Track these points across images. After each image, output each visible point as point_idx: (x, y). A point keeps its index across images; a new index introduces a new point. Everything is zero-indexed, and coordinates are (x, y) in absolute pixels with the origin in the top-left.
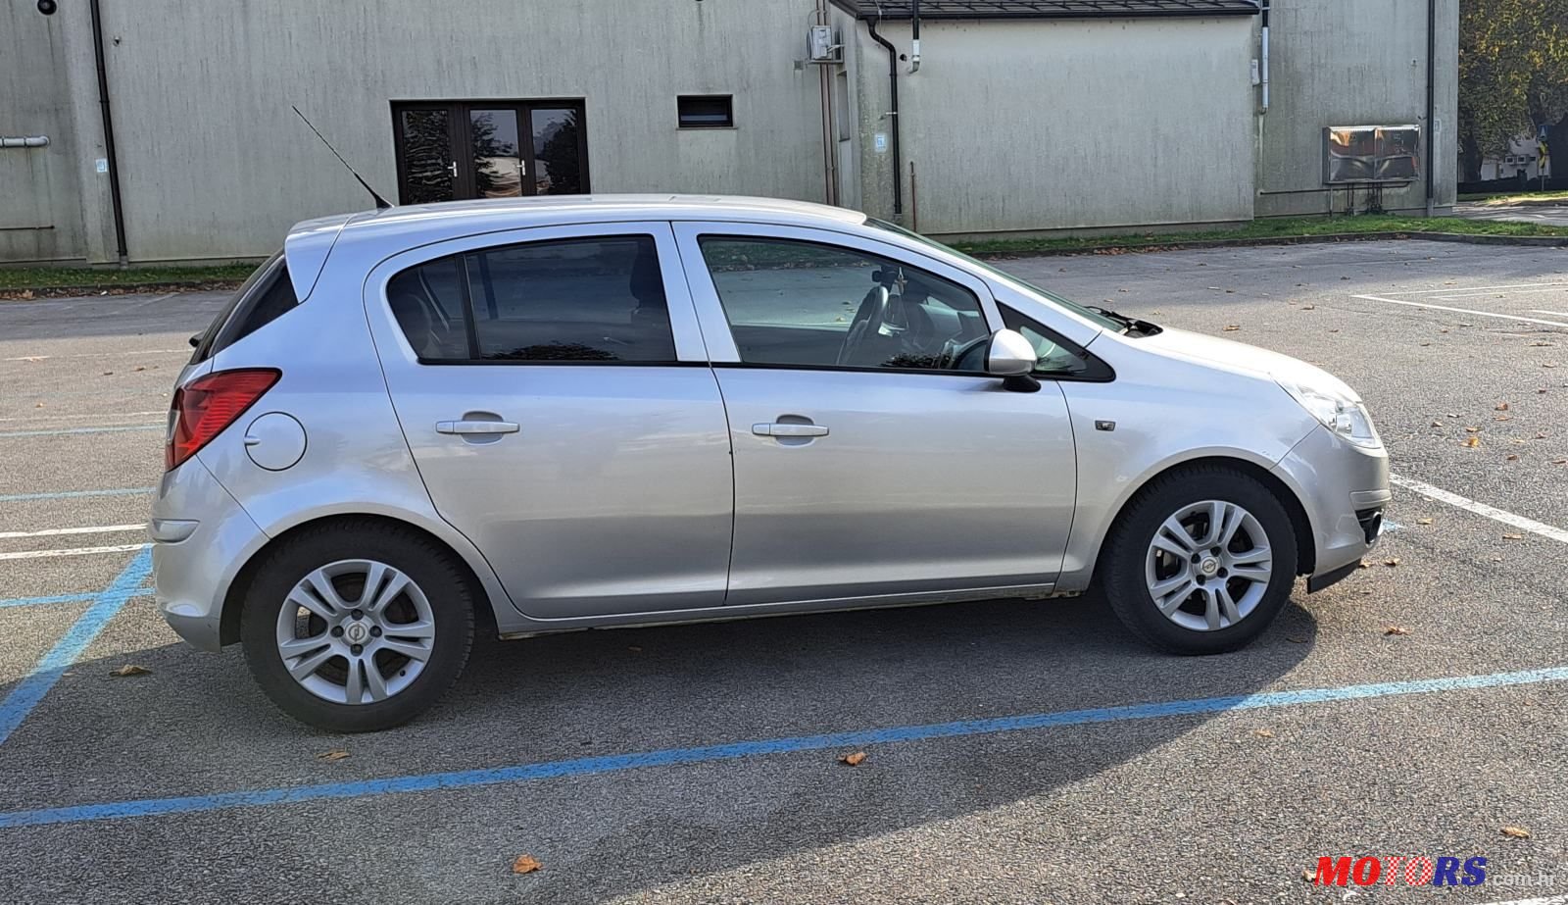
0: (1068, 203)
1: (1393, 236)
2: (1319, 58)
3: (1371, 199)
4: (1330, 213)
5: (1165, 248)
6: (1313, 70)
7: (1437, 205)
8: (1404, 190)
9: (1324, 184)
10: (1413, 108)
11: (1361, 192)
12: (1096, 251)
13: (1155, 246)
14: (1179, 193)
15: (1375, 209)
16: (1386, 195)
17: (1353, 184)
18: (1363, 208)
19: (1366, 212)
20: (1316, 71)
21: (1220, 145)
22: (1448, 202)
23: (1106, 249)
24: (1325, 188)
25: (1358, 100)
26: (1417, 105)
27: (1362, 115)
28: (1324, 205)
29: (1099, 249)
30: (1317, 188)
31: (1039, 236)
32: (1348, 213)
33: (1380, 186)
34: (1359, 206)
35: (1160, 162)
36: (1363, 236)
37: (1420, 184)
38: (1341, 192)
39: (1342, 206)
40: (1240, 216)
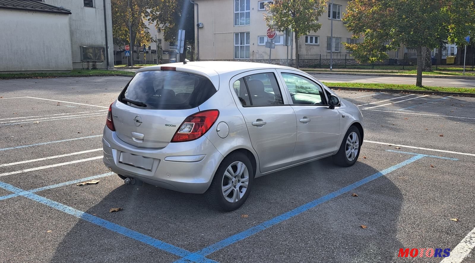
0: (19, 64)
1: (113, 75)
2: (78, 27)
3: (94, 65)
4: (83, 68)
5: (53, 77)
6: (76, 30)
7: (110, 67)
8: (101, 63)
9: (81, 61)
10: (102, 42)
11: (91, 63)
12: (33, 77)
13: (50, 76)
14: (52, 62)
15: (94, 68)
16: (98, 65)
17: (89, 61)
18: (92, 68)
19: (93, 69)
20: (77, 31)
21: (62, 49)
22: (112, 67)
23: (36, 77)
24: (81, 62)
25: (88, 39)
26: (103, 41)
27: (90, 43)
28: (81, 67)
29: (34, 77)
30: (79, 62)
31: (11, 73)
32: (88, 69)
33: (96, 62)
34: (91, 67)
35: (46, 53)
36: (106, 75)
37: (106, 62)
38: (86, 63)
39: (86, 67)
40: (69, 69)
